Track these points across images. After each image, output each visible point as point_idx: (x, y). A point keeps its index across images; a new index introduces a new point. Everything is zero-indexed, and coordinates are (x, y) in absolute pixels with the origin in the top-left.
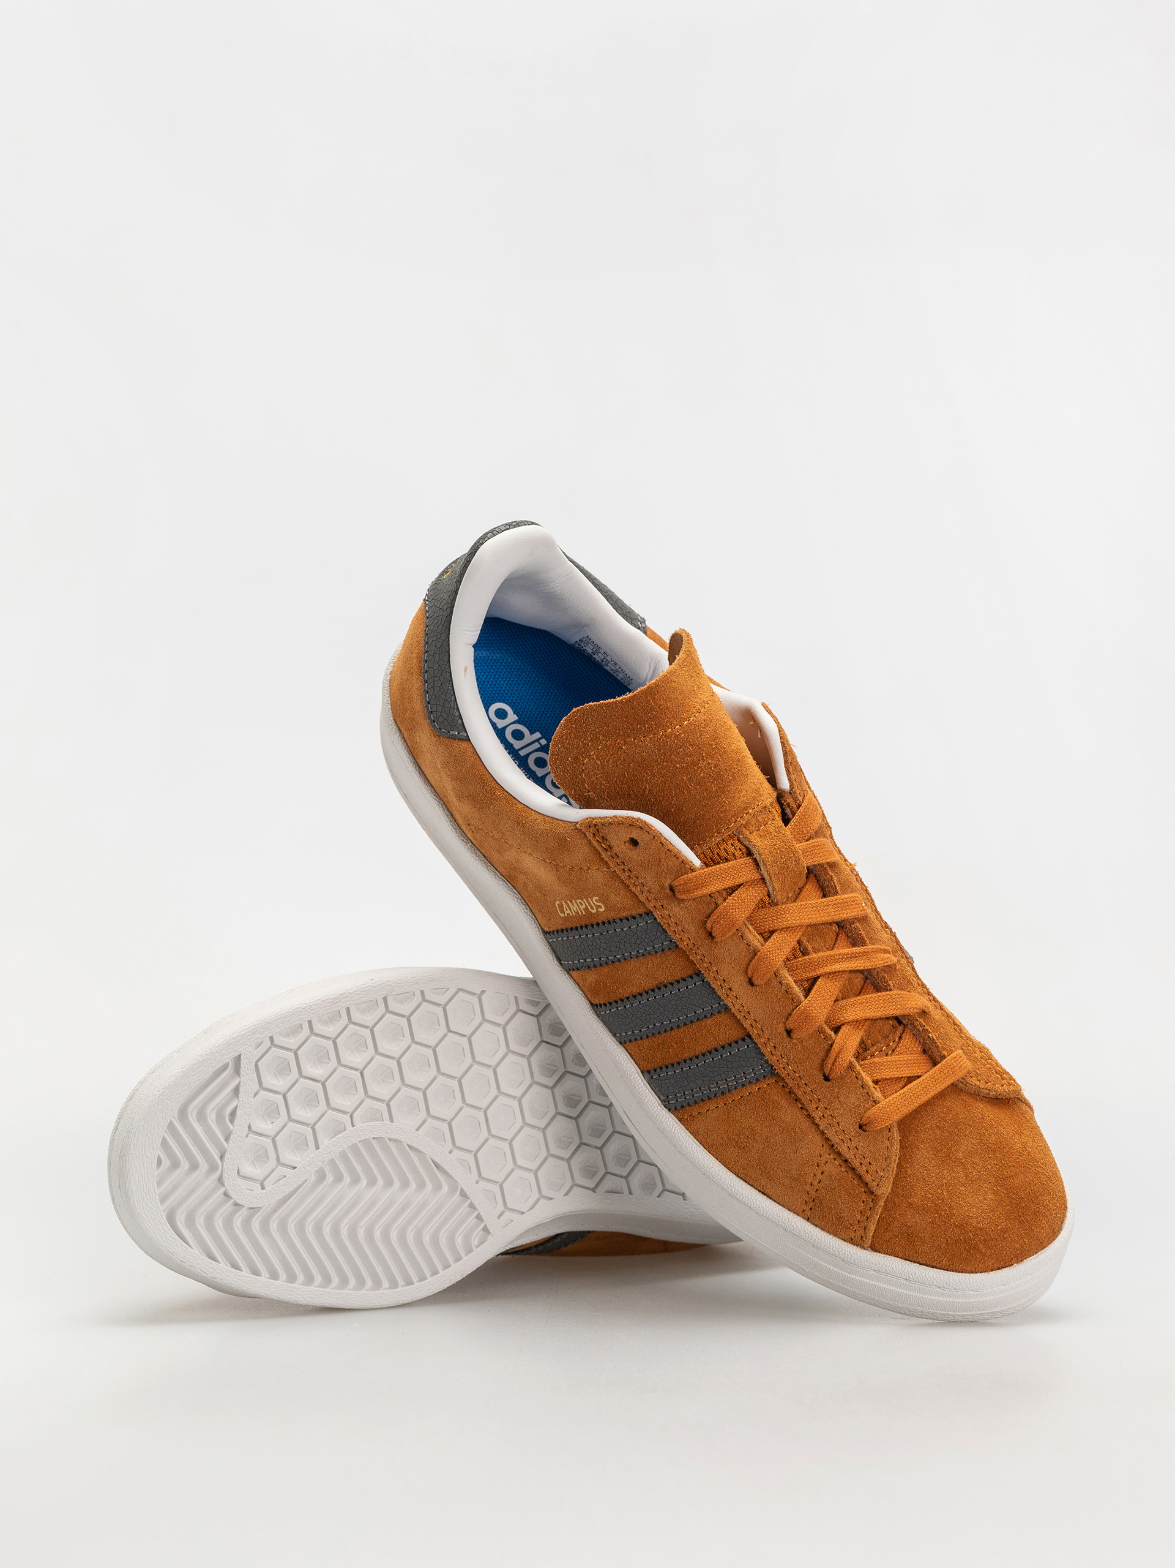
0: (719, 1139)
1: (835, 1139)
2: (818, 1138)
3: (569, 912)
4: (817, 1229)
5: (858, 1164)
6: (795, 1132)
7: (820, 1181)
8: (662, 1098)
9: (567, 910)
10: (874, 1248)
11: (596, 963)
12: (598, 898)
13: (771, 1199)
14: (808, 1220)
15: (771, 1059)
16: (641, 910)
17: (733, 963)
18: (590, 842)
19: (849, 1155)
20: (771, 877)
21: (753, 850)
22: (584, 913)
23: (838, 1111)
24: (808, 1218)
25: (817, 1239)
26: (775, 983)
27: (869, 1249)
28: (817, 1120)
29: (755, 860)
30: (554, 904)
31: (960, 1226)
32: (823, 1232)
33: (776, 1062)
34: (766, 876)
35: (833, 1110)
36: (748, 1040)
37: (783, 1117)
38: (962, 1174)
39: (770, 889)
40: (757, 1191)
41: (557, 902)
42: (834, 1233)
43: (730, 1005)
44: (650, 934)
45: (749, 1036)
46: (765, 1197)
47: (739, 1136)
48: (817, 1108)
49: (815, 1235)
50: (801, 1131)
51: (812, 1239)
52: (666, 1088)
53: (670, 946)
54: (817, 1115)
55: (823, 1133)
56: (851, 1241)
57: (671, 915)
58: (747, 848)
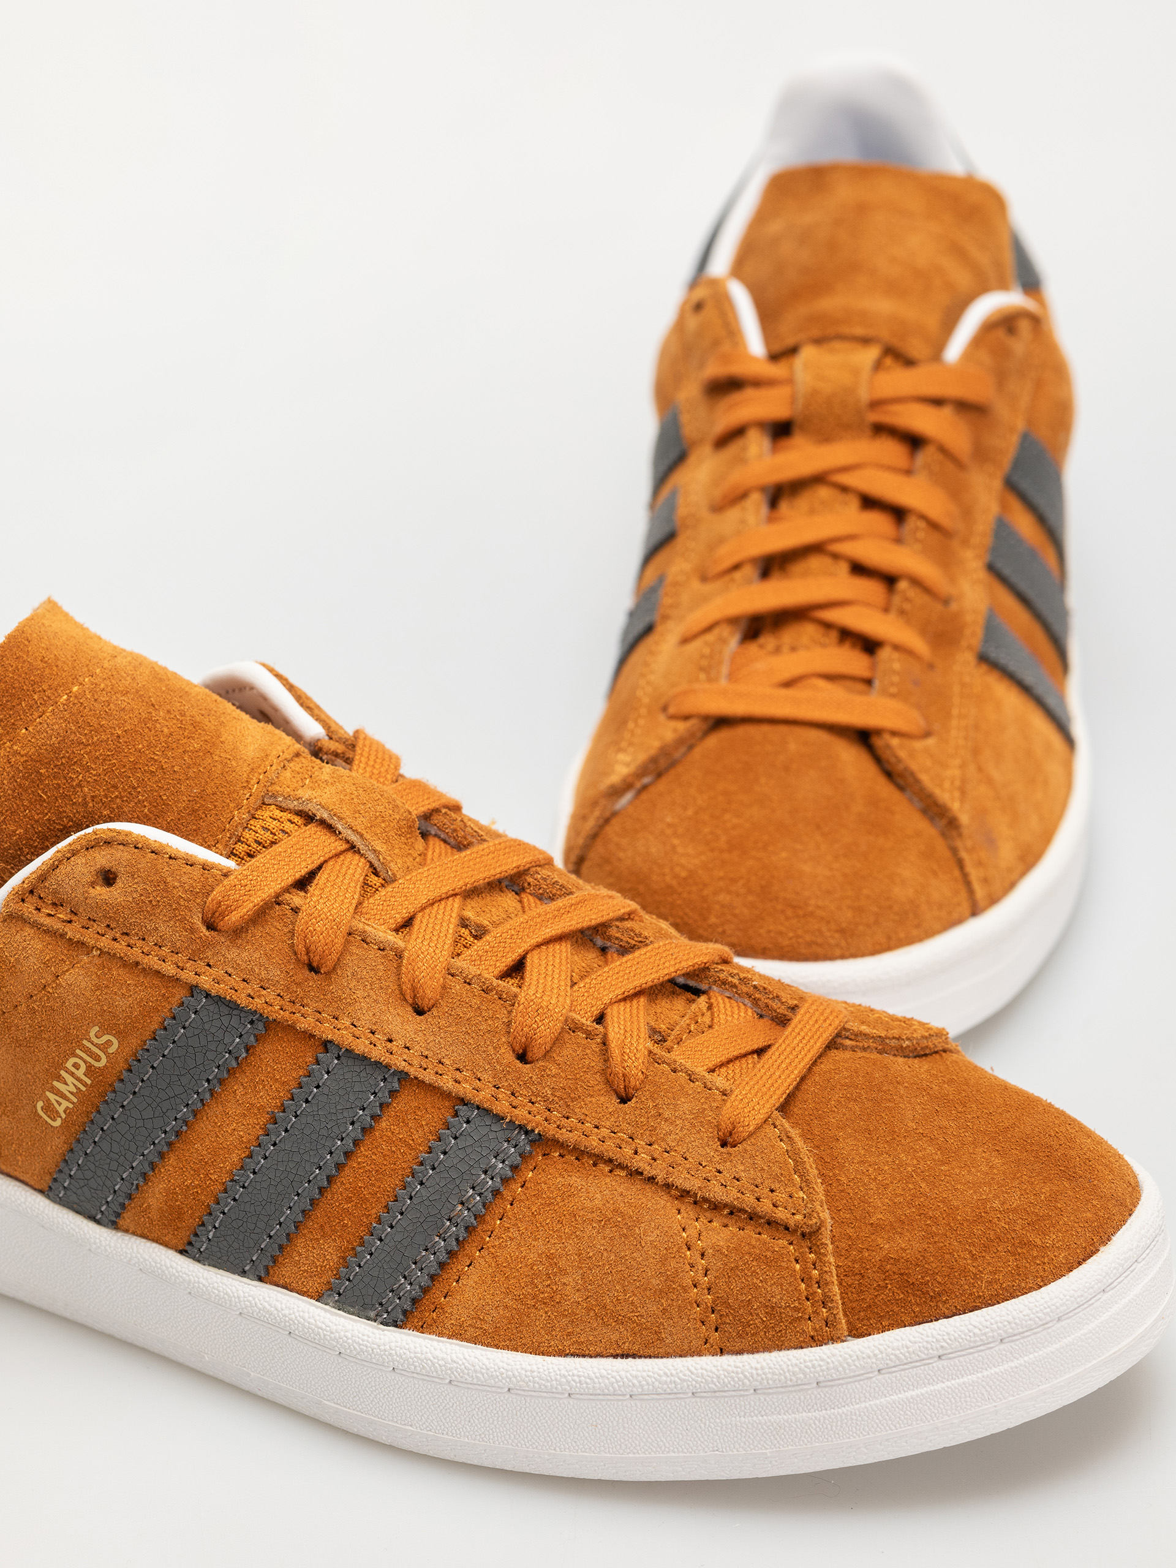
0: (501, 1313)
1: (693, 1184)
2: (662, 1202)
3: (65, 1104)
4: (746, 1358)
5: (752, 1200)
6: (622, 1215)
7: (707, 1271)
8: (372, 1314)
9: (60, 1104)
10: (856, 1333)
11: (150, 1158)
12: (97, 1028)
13: (640, 1357)
14: (722, 1352)
15: (517, 1116)
16: (180, 994)
17: (372, 993)
18: (36, 925)
19: (730, 1196)
20: (361, 836)
21: (311, 808)
22: (89, 1082)
23: (673, 1136)
24: (721, 1350)
25: (754, 1372)
26: (457, 986)
27: (849, 1338)
28: (648, 1171)
29: (323, 823)
30: (35, 1107)
31: (978, 1219)
32: (757, 1356)
33: (528, 1116)
34: (353, 838)
35: (663, 1140)
36: (463, 1110)
37: (588, 1204)
38: (930, 1149)
39: (371, 857)
40: (611, 1360)
41: (40, 1104)
42: (779, 1345)
43: (402, 1065)
44: (213, 1030)
45: (463, 1101)
46: (630, 1359)
47: (532, 1283)
48: (636, 1153)
49: (747, 1367)
50: (630, 1206)
51: (745, 1376)
52: (371, 1291)
53: (256, 1032)
54: (641, 1162)
55: (668, 1186)
56: (816, 1340)
57: (230, 970)
58: (299, 813)
